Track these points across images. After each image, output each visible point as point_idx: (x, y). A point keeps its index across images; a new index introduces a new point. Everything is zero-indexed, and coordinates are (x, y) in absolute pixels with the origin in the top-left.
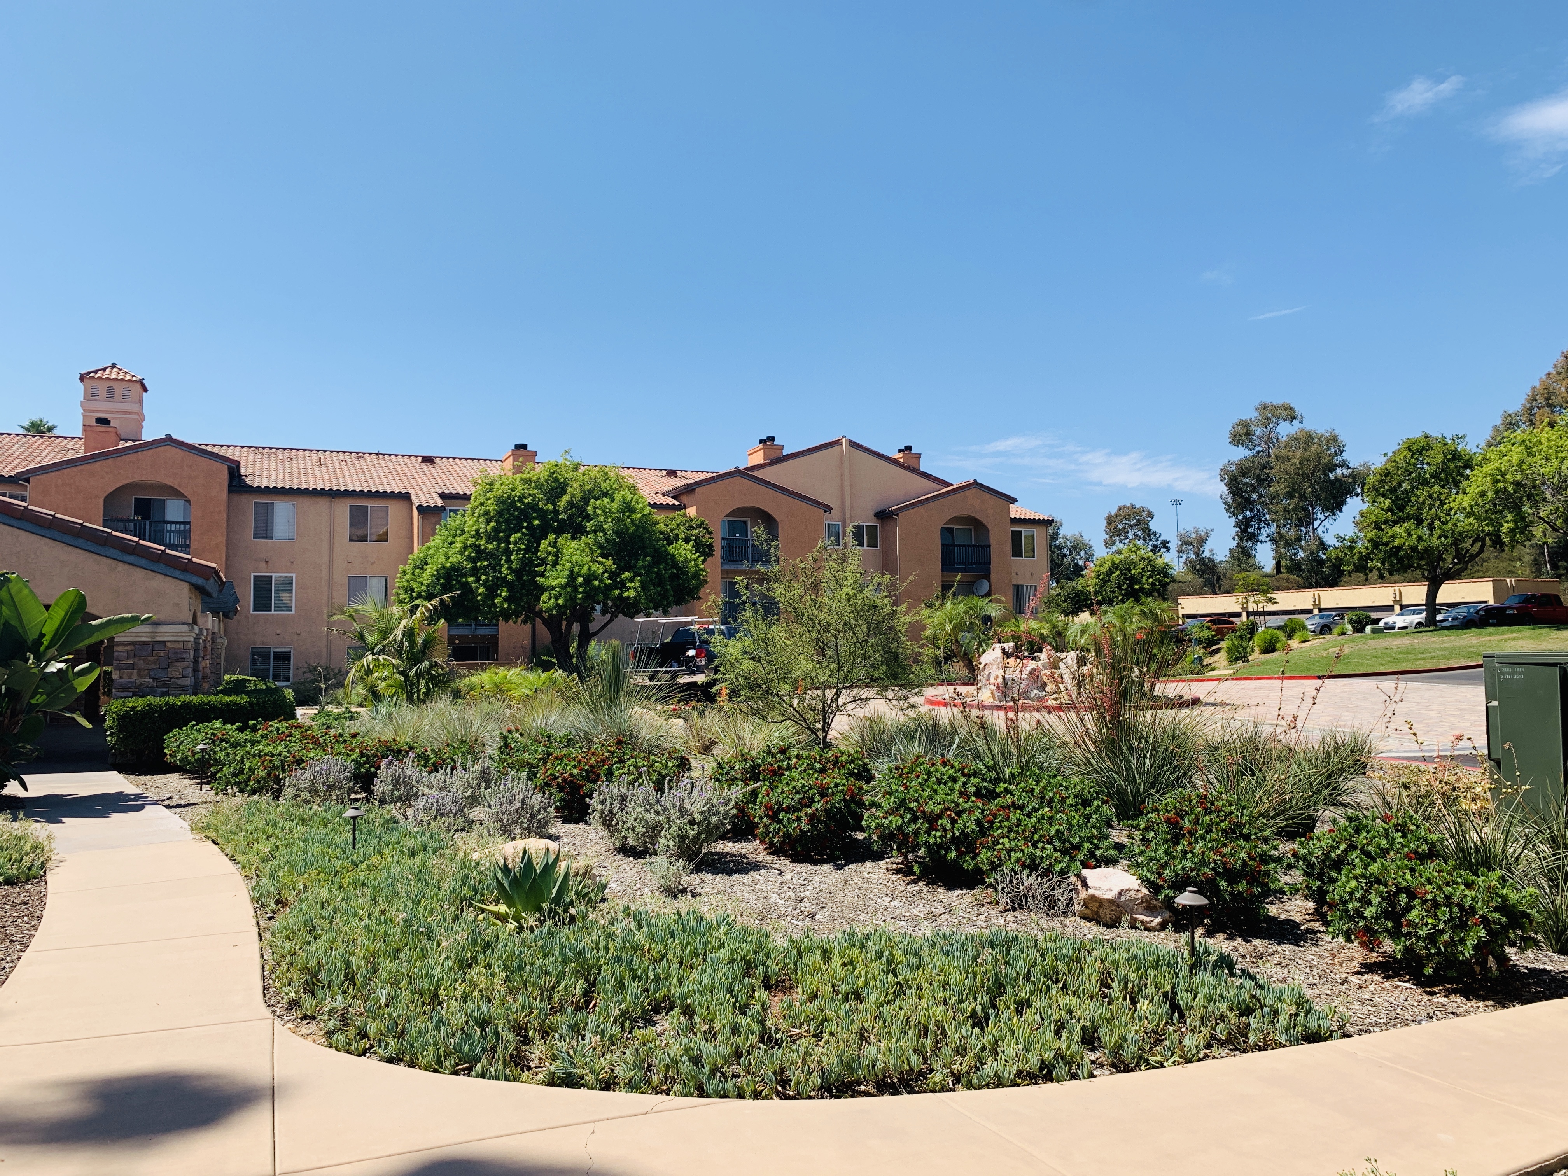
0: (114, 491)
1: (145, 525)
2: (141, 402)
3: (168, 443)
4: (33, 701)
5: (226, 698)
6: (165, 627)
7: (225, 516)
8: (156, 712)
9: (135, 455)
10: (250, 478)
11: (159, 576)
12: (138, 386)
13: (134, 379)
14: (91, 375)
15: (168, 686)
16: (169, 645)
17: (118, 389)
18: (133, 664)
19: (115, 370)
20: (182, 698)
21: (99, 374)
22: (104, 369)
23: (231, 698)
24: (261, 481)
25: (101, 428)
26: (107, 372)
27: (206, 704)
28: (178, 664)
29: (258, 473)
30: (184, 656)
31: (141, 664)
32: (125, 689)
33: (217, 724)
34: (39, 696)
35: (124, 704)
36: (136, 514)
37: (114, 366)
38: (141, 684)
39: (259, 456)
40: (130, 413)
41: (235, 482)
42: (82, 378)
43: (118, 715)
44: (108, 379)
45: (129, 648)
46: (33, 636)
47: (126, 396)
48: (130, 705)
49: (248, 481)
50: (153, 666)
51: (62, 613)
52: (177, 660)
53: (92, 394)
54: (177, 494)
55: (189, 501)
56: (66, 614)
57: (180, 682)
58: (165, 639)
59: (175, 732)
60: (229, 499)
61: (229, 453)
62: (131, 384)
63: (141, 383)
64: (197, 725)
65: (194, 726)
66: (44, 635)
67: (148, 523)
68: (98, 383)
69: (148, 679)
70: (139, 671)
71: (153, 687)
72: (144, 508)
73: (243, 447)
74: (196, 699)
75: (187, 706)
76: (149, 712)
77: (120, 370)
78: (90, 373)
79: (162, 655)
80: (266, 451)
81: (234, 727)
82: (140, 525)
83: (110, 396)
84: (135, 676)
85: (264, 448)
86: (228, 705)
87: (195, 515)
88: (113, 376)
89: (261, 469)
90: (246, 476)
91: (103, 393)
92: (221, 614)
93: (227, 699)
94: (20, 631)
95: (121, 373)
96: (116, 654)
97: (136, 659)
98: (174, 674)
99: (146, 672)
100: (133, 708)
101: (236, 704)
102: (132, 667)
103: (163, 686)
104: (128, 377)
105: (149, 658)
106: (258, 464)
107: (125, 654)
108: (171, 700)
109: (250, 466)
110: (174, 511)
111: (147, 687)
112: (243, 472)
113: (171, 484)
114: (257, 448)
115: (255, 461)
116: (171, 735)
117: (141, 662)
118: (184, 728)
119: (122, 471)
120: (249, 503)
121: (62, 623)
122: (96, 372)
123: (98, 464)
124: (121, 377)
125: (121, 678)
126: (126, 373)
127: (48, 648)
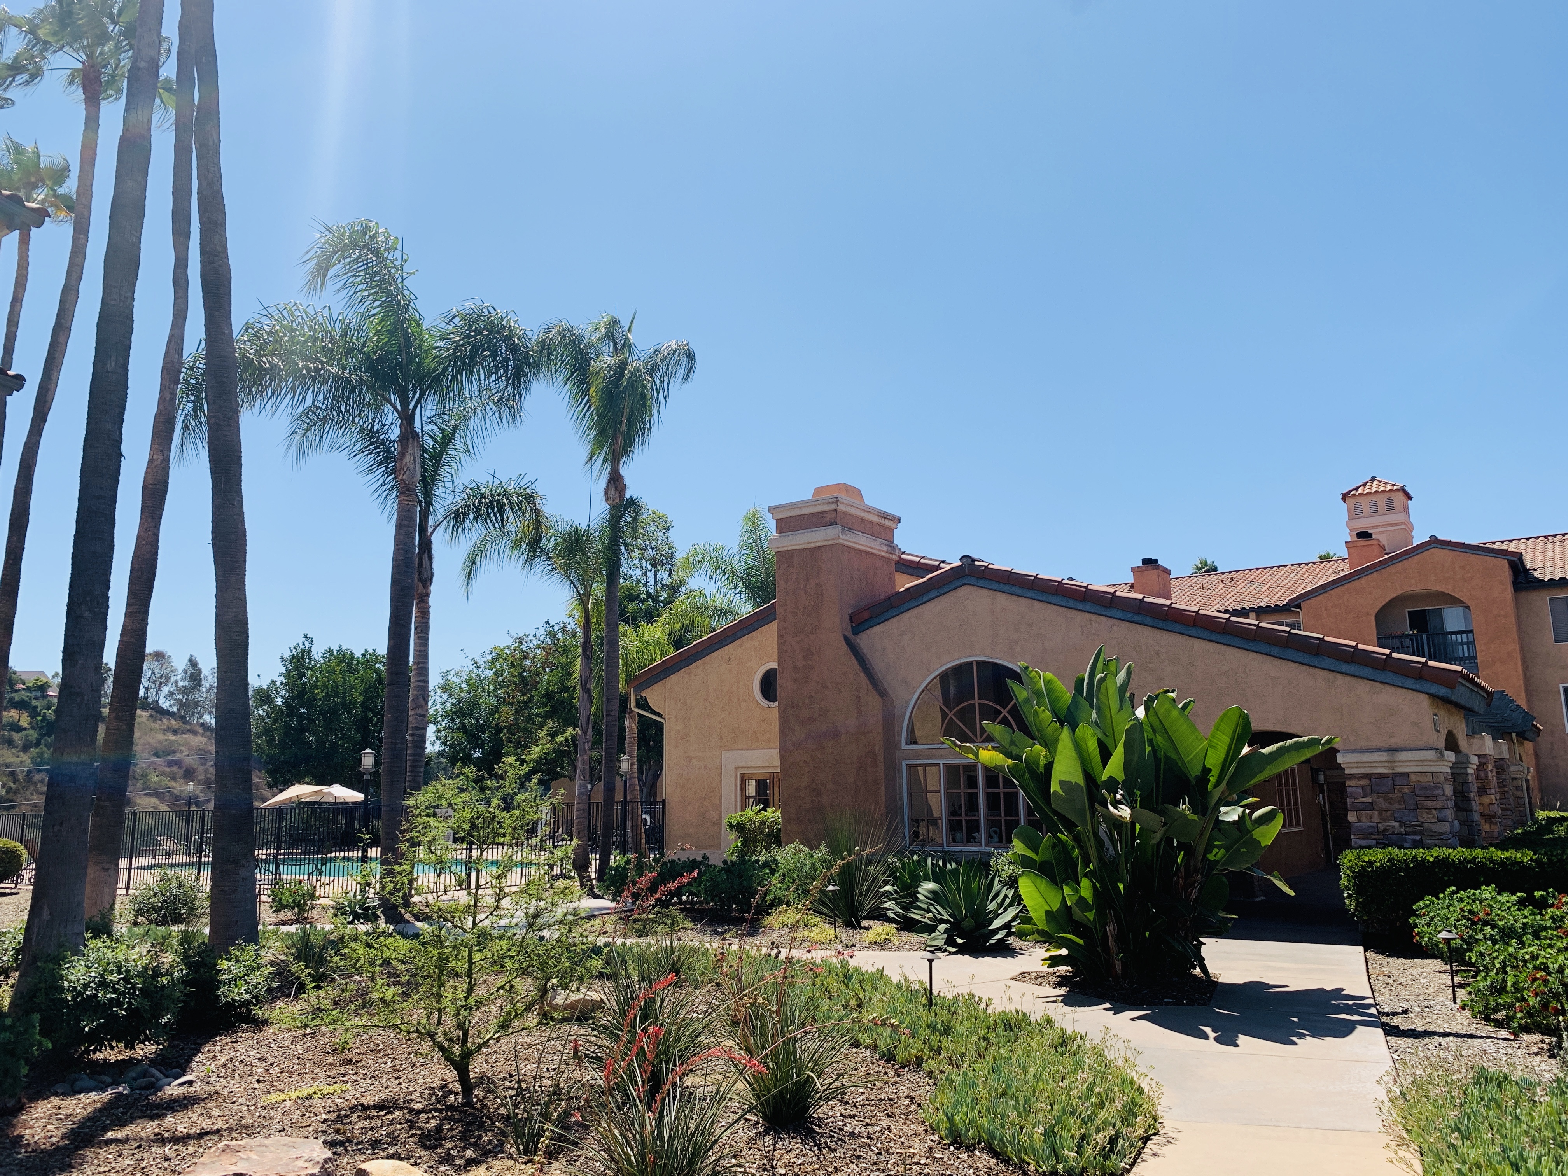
0: (1386, 604)
1: (1422, 639)
2: (1406, 511)
3: (1434, 545)
4: (1211, 857)
5: (1499, 853)
6: (1404, 753)
7: (1513, 619)
8: (1400, 869)
9: (1400, 564)
10: (1539, 571)
11: (1387, 688)
12: (1401, 495)
13: (1395, 487)
14: (1353, 493)
15: (1421, 833)
16: (1413, 778)
17: (1381, 501)
18: (1371, 803)
19: (1375, 483)
20: (1436, 852)
21: (1360, 491)
22: (1365, 485)
23: (1507, 854)
24: (1554, 573)
25: (1364, 542)
26: (1367, 487)
27: (1470, 862)
28: (1430, 803)
29: (1549, 564)
30: (1436, 792)
31: (1381, 803)
32: (1366, 835)
33: (1487, 892)
34: (1216, 850)
35: (1358, 857)
36: (1411, 629)
37: (1373, 479)
38: (1385, 830)
39: (1549, 545)
40: (1397, 524)
41: (1521, 579)
42: (1344, 498)
43: (1353, 872)
44: (1369, 493)
45: (1364, 782)
46: (1195, 771)
47: (1390, 508)
48: (1367, 859)
49: (1537, 575)
50: (1397, 806)
51: (1227, 740)
52: (1427, 798)
53: (1356, 513)
54: (1454, 601)
55: (1468, 607)
56: (1232, 740)
57: (1434, 828)
58: (1407, 770)
59: (1428, 899)
60: (1516, 599)
61: (1512, 548)
62: (1393, 493)
63: (1403, 490)
64: (1457, 892)
65: (1454, 893)
66: (1210, 770)
67: (1424, 636)
68: (1361, 500)
69: (1393, 823)
70: (1381, 812)
71: (1400, 834)
72: (1419, 620)
73: (1528, 539)
74: (1457, 853)
75: (1442, 863)
76: (1390, 870)
77: (1380, 482)
78: (1351, 491)
79: (1407, 791)
80: (1558, 538)
81: (1514, 898)
82: (1417, 639)
83: (1374, 510)
84: (1376, 819)
85: (1555, 536)
86: (1502, 864)
87: (1478, 622)
88: (1374, 490)
89: (1553, 559)
90: (1535, 570)
91: (1366, 509)
92: (1514, 735)
93: (1501, 855)
94: (1180, 765)
95: (1382, 485)
96: (1349, 790)
97: (1375, 796)
98: (1425, 817)
99: (1388, 814)
100: (1371, 863)
101: (1515, 863)
102: (1371, 807)
103: (1414, 833)
104: (1389, 487)
105: (1390, 795)
106: (1549, 554)
107: (1360, 790)
108: (1420, 853)
109: (1539, 558)
110: (1453, 620)
111: (1393, 834)
112: (1529, 565)
113: (1443, 590)
114: (1545, 537)
115: (1544, 552)
116: (1421, 904)
117: (1381, 800)
118: (1441, 895)
119: (1389, 584)
120: (1542, 601)
121: (1228, 752)
122: (1357, 489)
123: (1363, 581)
124: (1382, 489)
125: (1359, 821)
126: (1386, 483)
127: (1216, 786)
